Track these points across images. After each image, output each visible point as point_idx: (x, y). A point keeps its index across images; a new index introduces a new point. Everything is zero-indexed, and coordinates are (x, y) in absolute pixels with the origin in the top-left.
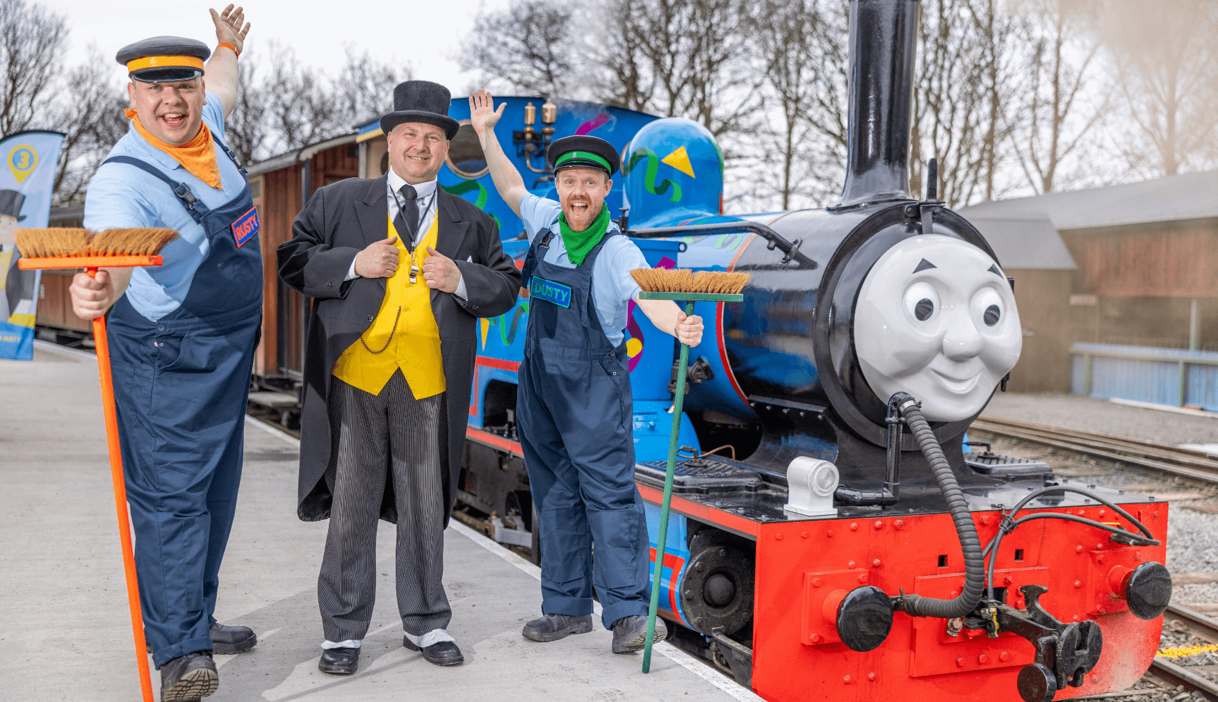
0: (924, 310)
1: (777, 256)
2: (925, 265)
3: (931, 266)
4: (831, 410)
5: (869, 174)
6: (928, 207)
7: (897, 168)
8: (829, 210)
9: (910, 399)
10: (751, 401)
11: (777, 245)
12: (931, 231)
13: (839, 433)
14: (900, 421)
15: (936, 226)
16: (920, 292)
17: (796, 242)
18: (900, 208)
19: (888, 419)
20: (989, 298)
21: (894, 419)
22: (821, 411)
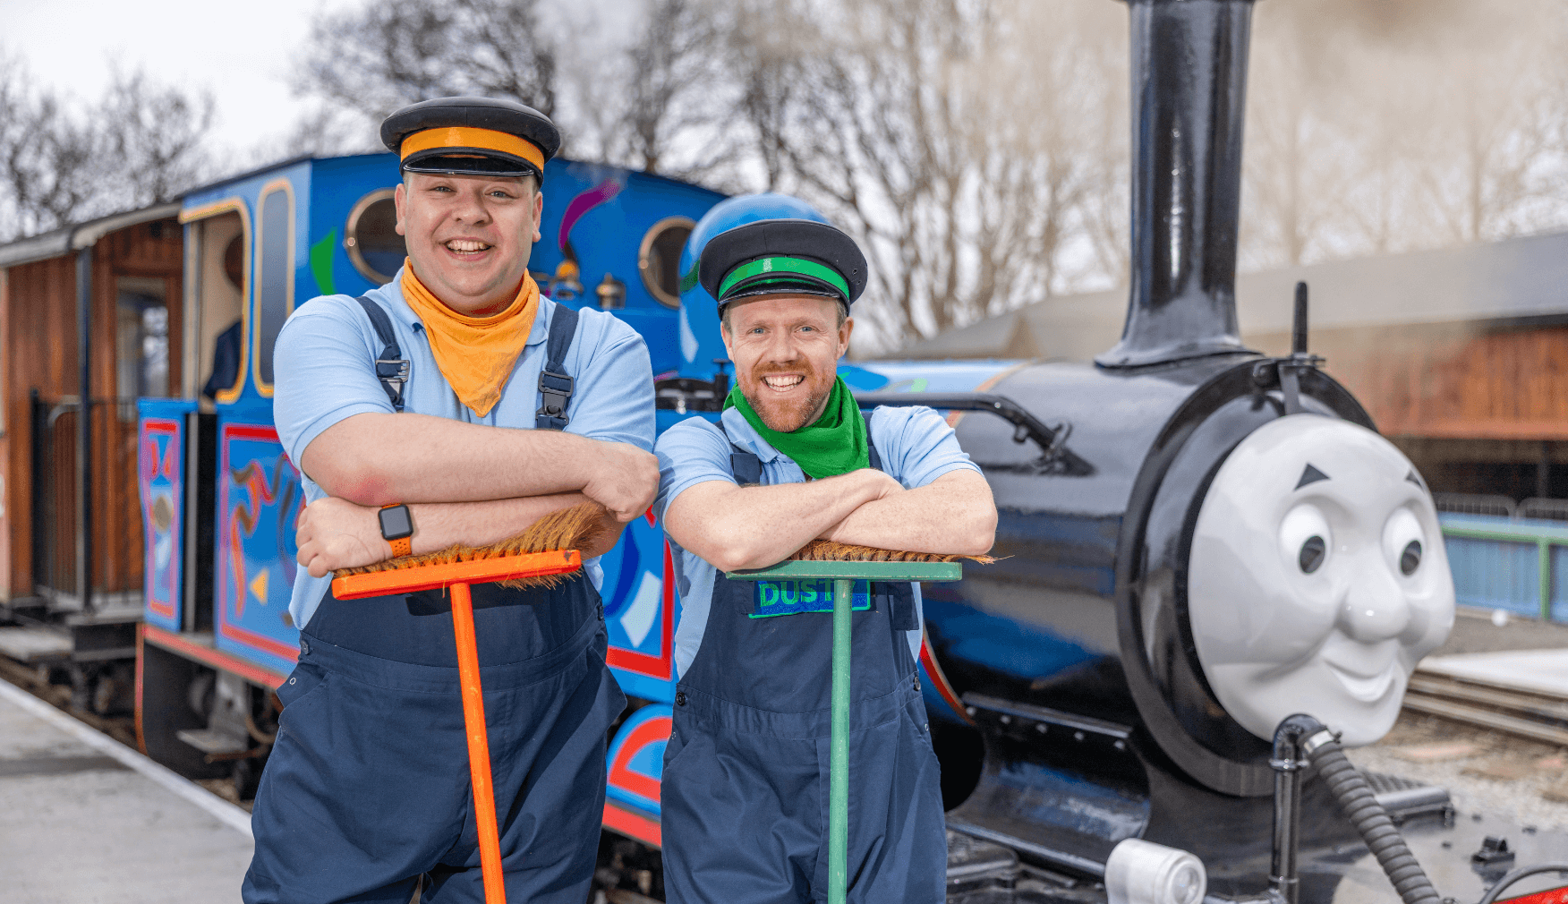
0: (1312, 553)
1: (1030, 451)
2: (1311, 474)
3: (1321, 476)
4: (1141, 734)
5: (1177, 307)
6: (1290, 365)
7: (1220, 296)
8: (1100, 366)
9: (1323, 728)
10: (967, 706)
11: (1029, 435)
12: (1300, 410)
13: (1152, 773)
14: (1299, 768)
15: (1304, 400)
16: (1305, 524)
17: (1059, 428)
18: (1247, 368)
19: (1277, 763)
20: (1405, 529)
21: (1286, 764)
22: (1122, 734)
